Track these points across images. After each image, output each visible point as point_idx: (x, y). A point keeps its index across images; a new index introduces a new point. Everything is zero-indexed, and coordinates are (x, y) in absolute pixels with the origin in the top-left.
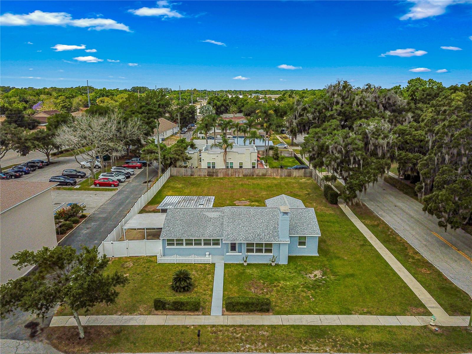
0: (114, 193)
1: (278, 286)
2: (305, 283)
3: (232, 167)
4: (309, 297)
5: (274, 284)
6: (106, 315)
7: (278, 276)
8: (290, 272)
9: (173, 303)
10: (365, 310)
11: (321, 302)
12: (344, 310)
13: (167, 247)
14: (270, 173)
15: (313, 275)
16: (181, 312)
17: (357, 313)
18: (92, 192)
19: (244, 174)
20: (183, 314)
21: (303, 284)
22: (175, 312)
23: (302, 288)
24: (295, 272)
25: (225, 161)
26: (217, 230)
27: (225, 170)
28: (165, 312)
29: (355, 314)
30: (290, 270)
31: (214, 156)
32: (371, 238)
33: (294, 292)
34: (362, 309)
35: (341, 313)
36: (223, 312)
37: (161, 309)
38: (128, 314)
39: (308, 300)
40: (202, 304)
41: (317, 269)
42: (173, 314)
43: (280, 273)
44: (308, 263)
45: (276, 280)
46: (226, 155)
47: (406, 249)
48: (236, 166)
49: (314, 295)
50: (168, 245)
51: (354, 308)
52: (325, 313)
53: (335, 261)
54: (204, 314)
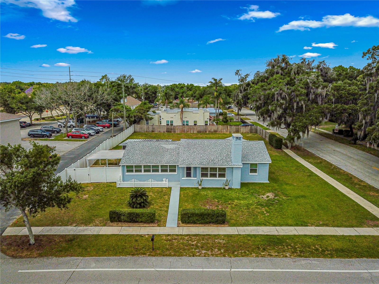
0: (84, 142)
1: (233, 204)
2: (259, 202)
3: (187, 125)
4: (263, 212)
5: (228, 202)
6: (61, 226)
7: (232, 196)
8: (243, 194)
9: (128, 214)
10: (321, 223)
11: (275, 216)
12: (300, 223)
13: (127, 174)
14: (220, 129)
15: (266, 196)
16: (136, 224)
17: (313, 225)
18: (64, 142)
19: (198, 130)
20: (139, 226)
21: (256, 203)
22: (130, 224)
23: (256, 205)
24: (248, 194)
25: (182, 119)
26: (174, 158)
27: (182, 127)
28: (120, 224)
29: (312, 226)
30: (243, 192)
31: (172, 115)
32: (316, 171)
33: (248, 209)
34: (318, 222)
35: (297, 225)
36: (178, 224)
37: (116, 221)
38: (84, 225)
39: (263, 214)
40: (157, 217)
41: (269, 192)
42: (128, 226)
43: (233, 195)
44: (260, 187)
45: (230, 199)
46: (182, 114)
47: (351, 178)
48: (191, 123)
49: (269, 211)
50: (127, 172)
51: (309, 221)
52: (281, 225)
53: (285, 186)
54: (159, 226)
